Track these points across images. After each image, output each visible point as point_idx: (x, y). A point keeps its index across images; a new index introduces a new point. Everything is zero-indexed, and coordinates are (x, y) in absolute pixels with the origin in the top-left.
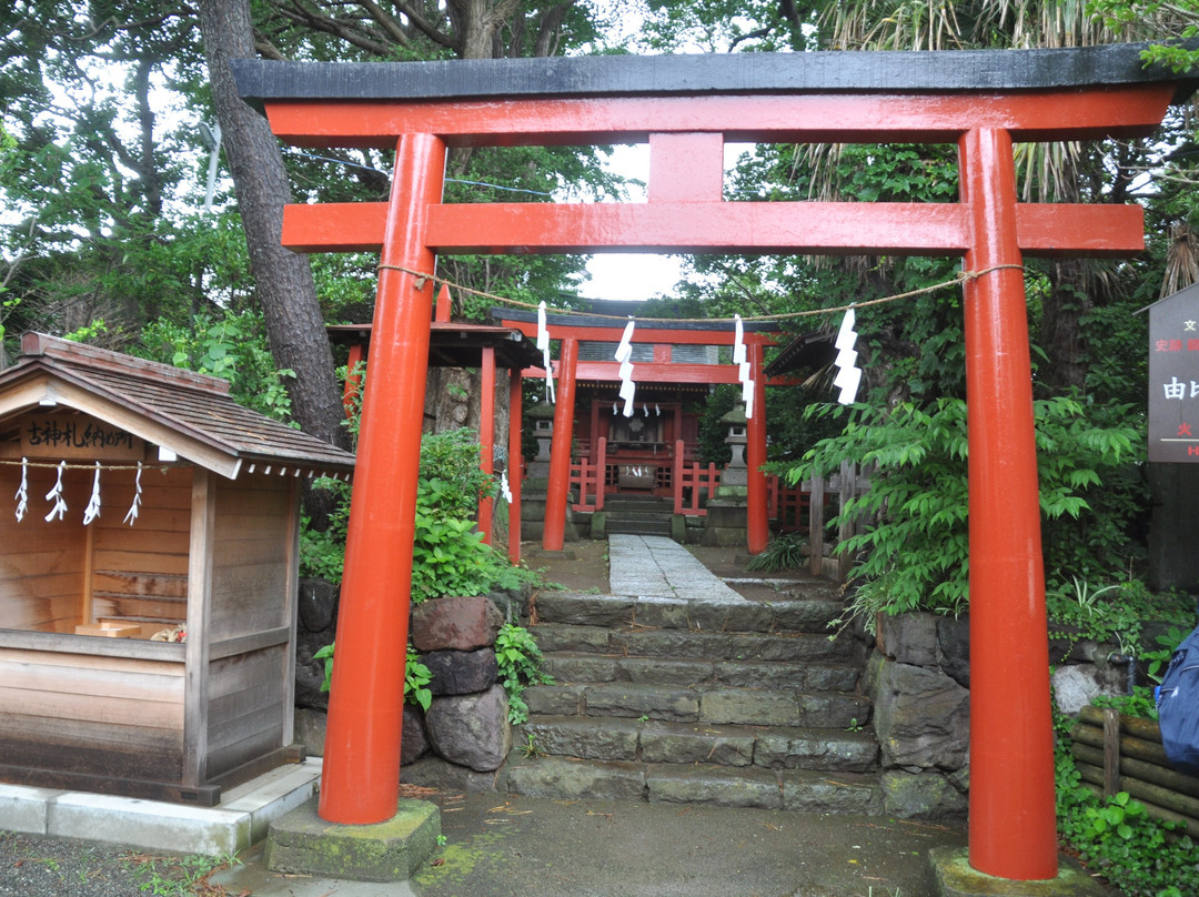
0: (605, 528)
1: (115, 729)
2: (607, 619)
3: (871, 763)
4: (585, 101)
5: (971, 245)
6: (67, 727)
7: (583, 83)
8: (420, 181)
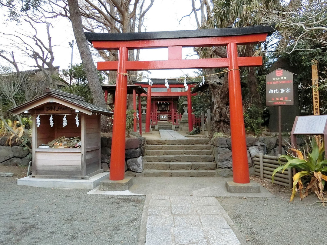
0: (158, 128)
1: (67, 166)
2: (161, 143)
3: (215, 168)
4: (155, 40)
5: (229, 66)
6: (57, 167)
7: (155, 37)
8: (124, 57)
